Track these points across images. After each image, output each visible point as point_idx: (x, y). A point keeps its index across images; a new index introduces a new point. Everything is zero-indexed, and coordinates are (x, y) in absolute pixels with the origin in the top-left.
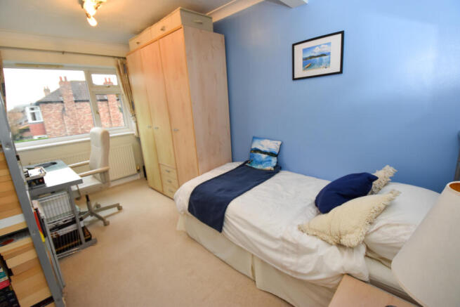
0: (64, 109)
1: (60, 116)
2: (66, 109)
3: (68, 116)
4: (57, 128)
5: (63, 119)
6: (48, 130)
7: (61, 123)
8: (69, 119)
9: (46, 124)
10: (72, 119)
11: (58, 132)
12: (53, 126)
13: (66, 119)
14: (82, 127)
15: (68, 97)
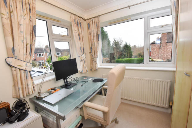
0: (161, 46)
1: (158, 49)
2: (162, 46)
3: (162, 49)
4: (155, 54)
5: (159, 50)
6: (152, 55)
7: (158, 52)
8: (162, 50)
9: (152, 52)
10: (163, 50)
11: (155, 56)
12: (154, 53)
13: (161, 51)
14: (167, 55)
15: (164, 41)
